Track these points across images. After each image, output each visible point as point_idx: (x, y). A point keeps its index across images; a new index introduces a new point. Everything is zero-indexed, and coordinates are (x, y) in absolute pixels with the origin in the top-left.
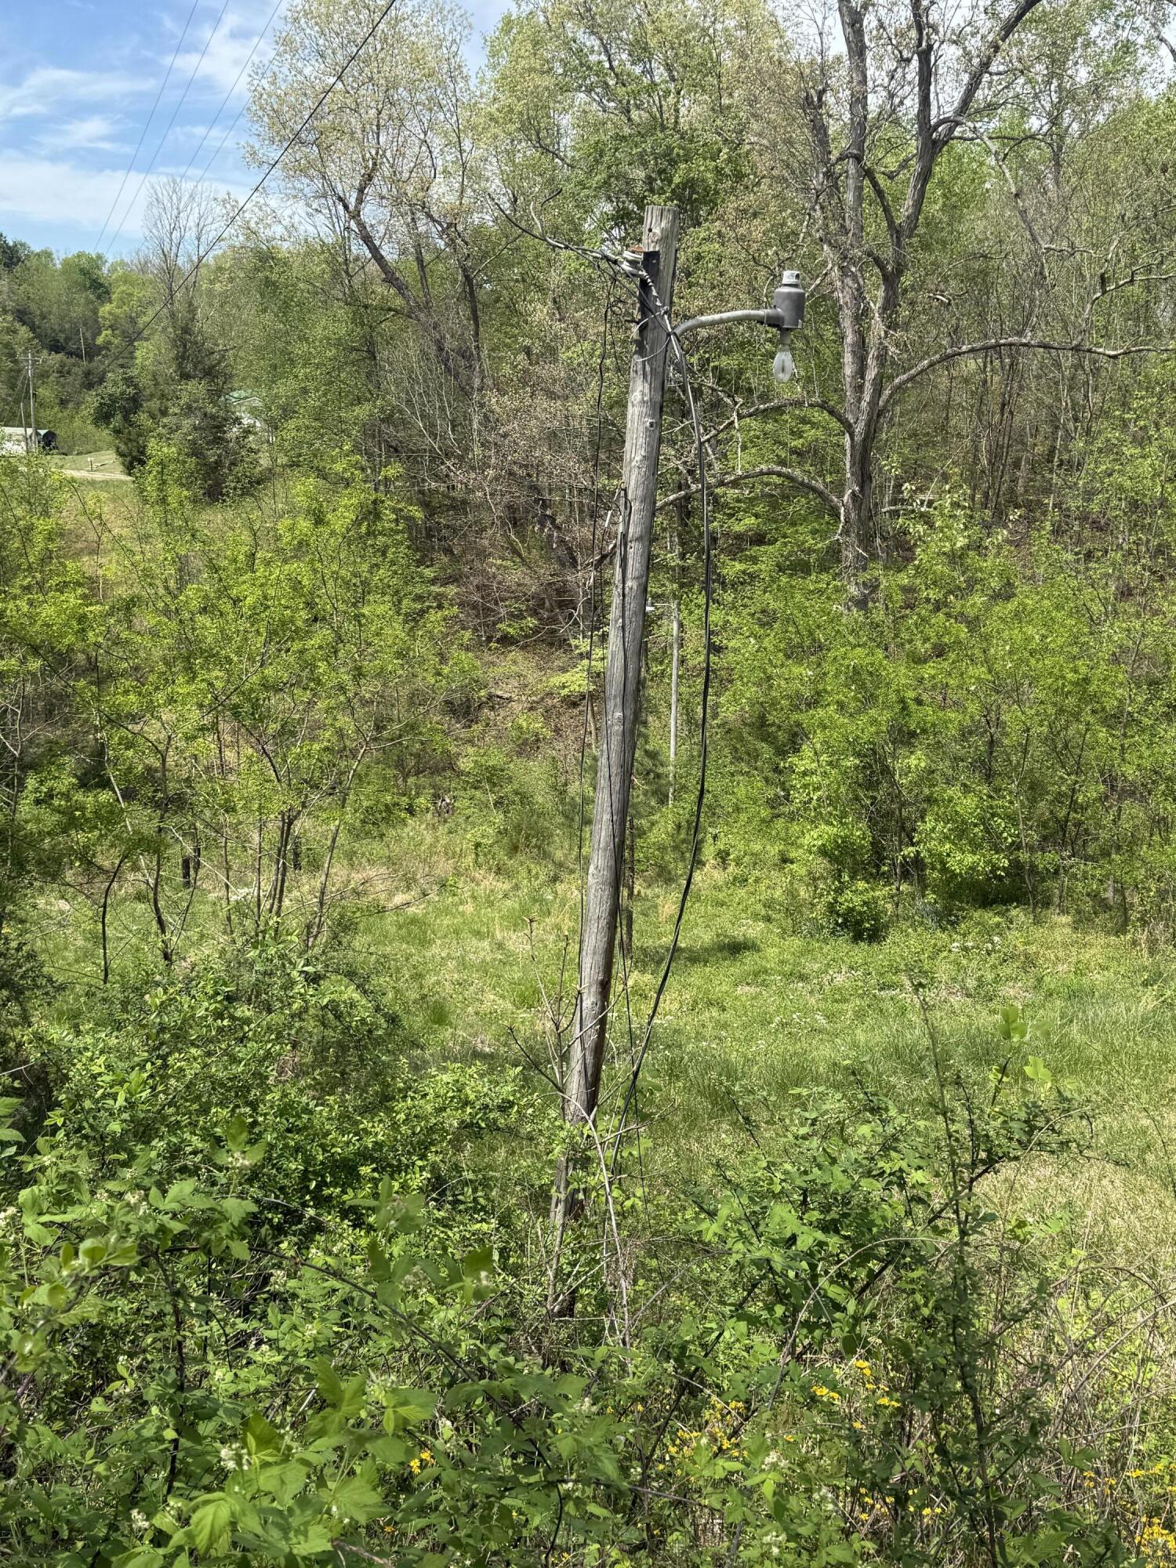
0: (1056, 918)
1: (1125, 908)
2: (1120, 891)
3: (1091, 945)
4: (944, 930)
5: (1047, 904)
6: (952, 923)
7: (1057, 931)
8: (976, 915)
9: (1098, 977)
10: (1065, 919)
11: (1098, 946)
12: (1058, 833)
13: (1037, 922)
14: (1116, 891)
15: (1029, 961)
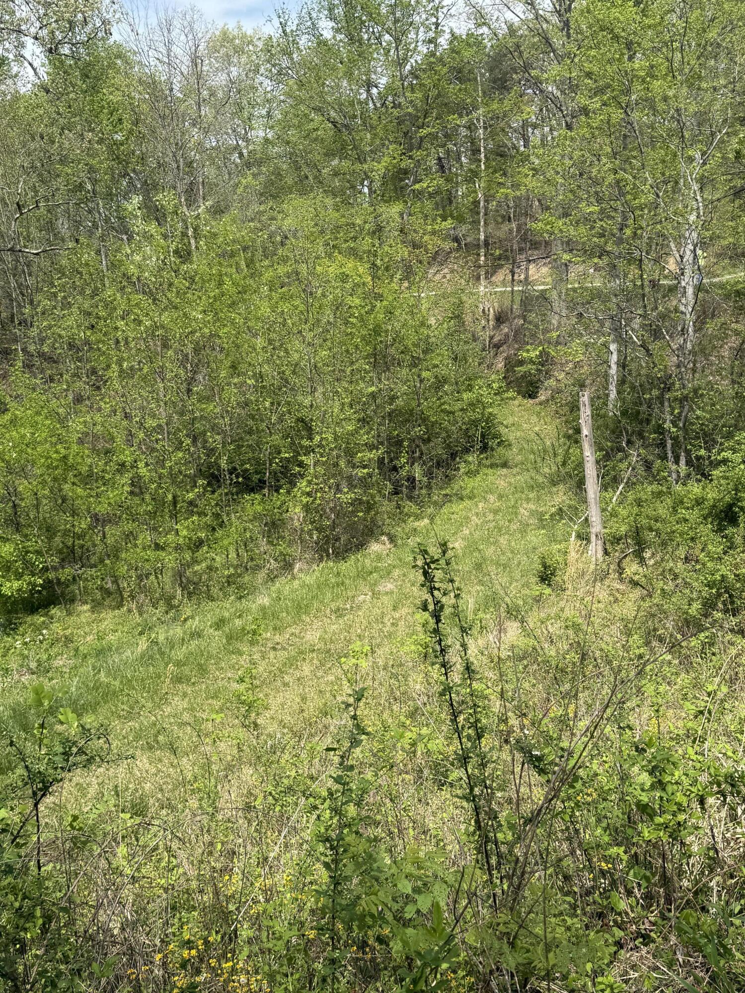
0: (79, 608)
1: (120, 591)
2: (115, 582)
3: (105, 619)
4: (8, 635)
5: (72, 601)
6: (13, 629)
7: (82, 616)
8: (29, 619)
9: (112, 638)
10: (86, 607)
11: (109, 618)
12: (70, 555)
13: (69, 614)
14: (113, 582)
15: (68, 640)
